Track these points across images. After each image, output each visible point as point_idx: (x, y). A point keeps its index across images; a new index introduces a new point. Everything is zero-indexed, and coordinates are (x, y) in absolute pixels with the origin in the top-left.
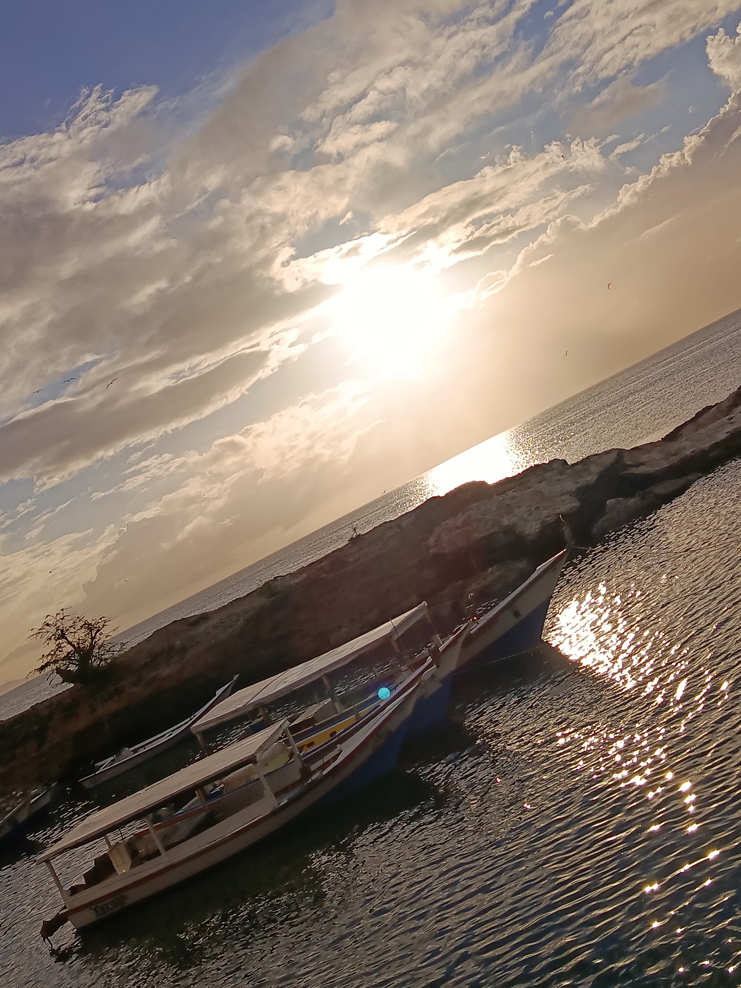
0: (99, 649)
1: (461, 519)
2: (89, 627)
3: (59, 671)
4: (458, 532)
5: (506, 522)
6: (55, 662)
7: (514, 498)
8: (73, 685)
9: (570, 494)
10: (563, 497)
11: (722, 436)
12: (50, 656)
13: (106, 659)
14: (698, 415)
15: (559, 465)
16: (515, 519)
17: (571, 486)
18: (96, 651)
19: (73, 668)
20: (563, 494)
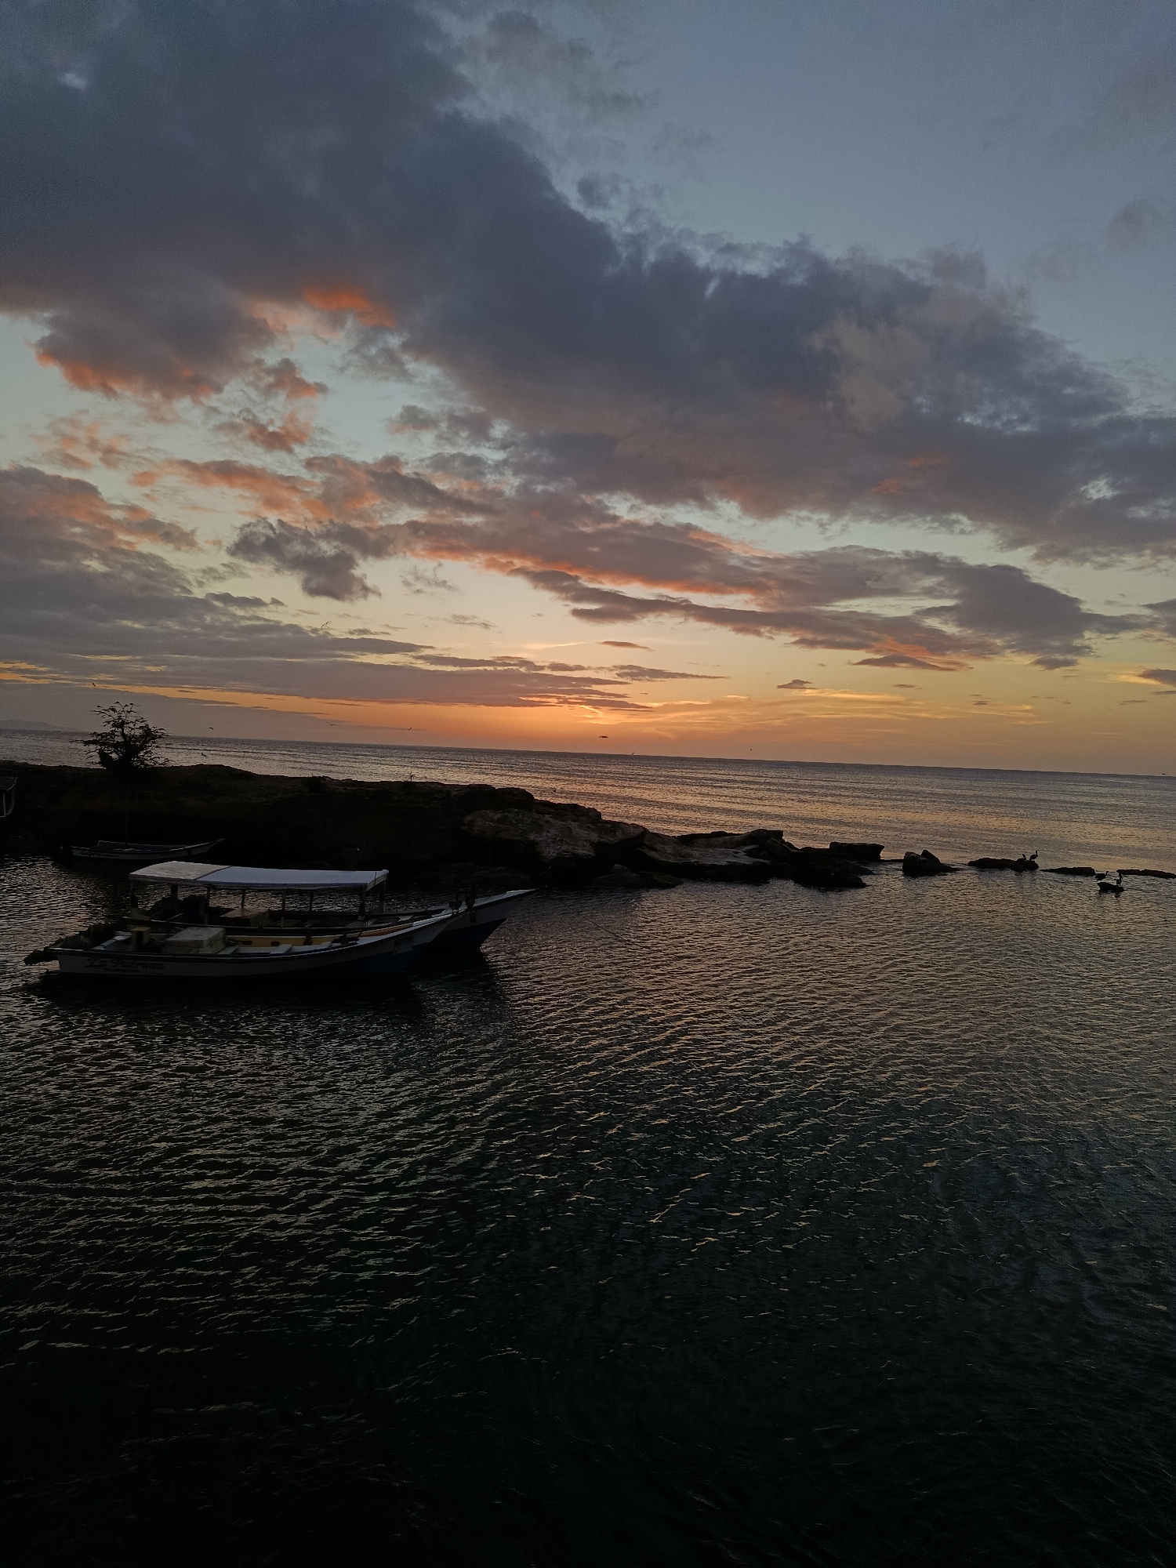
1: (499, 815)
6: (103, 743)
8: (106, 769)
12: (100, 737)
13: (146, 764)
15: (593, 816)
16: (540, 839)
17: (594, 837)
18: (142, 753)
19: (114, 756)
20: (586, 841)
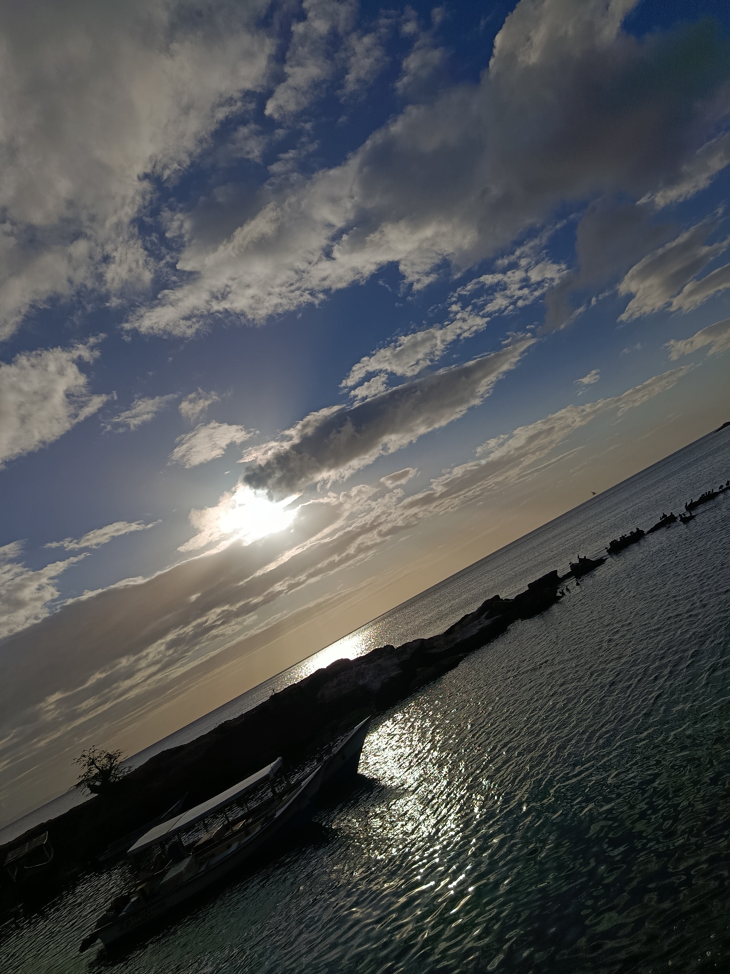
0: (115, 771)
1: (335, 682)
2: (110, 757)
3: (89, 786)
4: (334, 689)
5: (361, 682)
6: (88, 780)
7: (365, 668)
8: (97, 795)
9: (396, 665)
10: (393, 668)
11: (475, 631)
12: (84, 777)
13: (119, 777)
14: (463, 619)
15: (389, 649)
16: (366, 681)
17: (397, 661)
18: (113, 772)
19: (98, 783)
20: (392, 666)
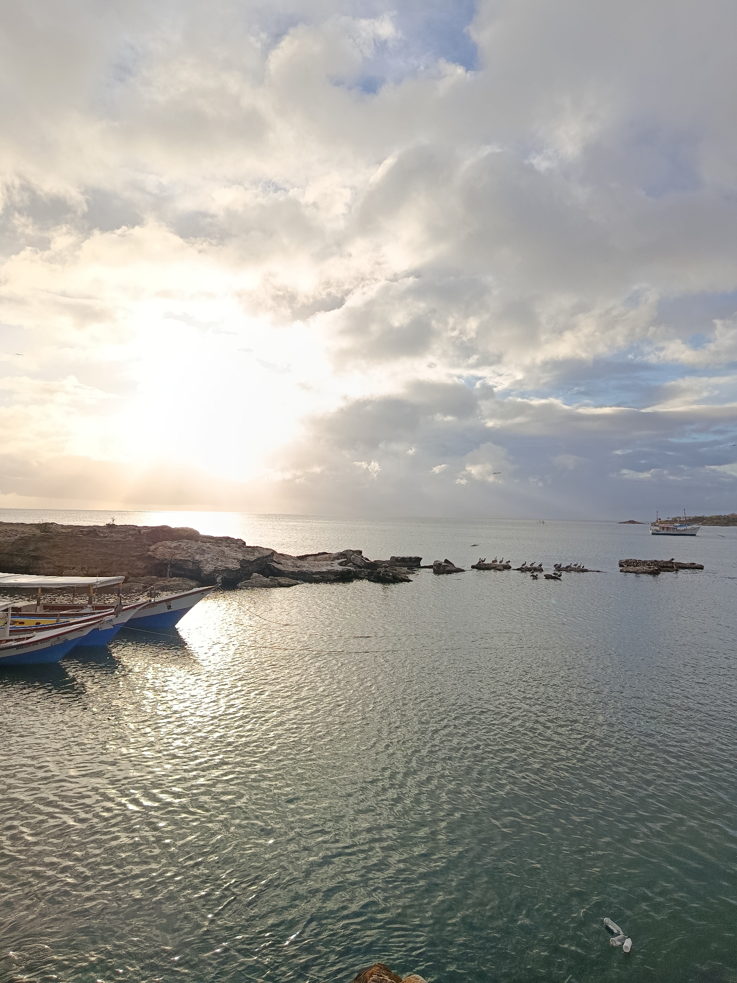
1: (174, 544)
4: (169, 550)
5: (197, 558)
7: (209, 548)
9: (238, 560)
10: (234, 560)
11: (324, 569)
15: (240, 544)
16: (203, 559)
17: (240, 556)
